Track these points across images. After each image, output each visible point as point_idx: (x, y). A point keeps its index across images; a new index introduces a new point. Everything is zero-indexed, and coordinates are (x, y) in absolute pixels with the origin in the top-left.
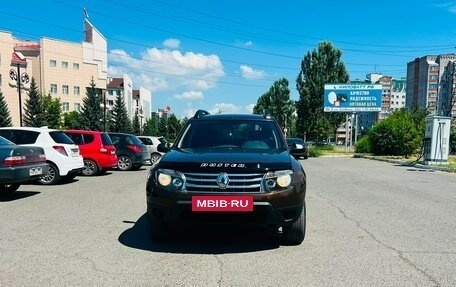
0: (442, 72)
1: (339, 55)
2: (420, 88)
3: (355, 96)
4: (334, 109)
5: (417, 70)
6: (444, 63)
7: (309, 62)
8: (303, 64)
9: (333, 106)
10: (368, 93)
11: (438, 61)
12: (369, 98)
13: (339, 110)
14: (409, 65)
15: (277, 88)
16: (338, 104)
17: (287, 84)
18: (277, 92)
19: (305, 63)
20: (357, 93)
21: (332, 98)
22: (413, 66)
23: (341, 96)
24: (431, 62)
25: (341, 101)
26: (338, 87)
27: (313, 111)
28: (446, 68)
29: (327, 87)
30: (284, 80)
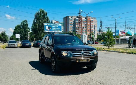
0: (73, 21)
1: (46, 14)
2: (67, 25)
3: (54, 27)
4: (48, 31)
5: (66, 20)
6: (73, 18)
7: (37, 15)
8: (35, 16)
9: (47, 30)
10: (58, 27)
11: (72, 18)
12: (58, 28)
13: (49, 31)
14: (64, 18)
15: (24, 23)
16: (49, 30)
17: (27, 22)
18: (24, 25)
19: (36, 16)
20: (54, 26)
21: (47, 28)
22: (65, 19)
23: (50, 27)
24: (70, 18)
25: (50, 29)
26: (48, 24)
27: (40, 32)
28: (74, 20)
29: (45, 24)
30: (26, 21)
